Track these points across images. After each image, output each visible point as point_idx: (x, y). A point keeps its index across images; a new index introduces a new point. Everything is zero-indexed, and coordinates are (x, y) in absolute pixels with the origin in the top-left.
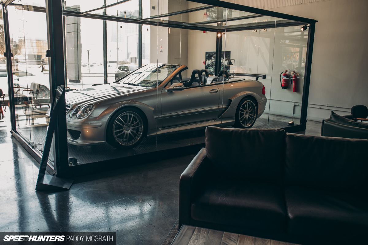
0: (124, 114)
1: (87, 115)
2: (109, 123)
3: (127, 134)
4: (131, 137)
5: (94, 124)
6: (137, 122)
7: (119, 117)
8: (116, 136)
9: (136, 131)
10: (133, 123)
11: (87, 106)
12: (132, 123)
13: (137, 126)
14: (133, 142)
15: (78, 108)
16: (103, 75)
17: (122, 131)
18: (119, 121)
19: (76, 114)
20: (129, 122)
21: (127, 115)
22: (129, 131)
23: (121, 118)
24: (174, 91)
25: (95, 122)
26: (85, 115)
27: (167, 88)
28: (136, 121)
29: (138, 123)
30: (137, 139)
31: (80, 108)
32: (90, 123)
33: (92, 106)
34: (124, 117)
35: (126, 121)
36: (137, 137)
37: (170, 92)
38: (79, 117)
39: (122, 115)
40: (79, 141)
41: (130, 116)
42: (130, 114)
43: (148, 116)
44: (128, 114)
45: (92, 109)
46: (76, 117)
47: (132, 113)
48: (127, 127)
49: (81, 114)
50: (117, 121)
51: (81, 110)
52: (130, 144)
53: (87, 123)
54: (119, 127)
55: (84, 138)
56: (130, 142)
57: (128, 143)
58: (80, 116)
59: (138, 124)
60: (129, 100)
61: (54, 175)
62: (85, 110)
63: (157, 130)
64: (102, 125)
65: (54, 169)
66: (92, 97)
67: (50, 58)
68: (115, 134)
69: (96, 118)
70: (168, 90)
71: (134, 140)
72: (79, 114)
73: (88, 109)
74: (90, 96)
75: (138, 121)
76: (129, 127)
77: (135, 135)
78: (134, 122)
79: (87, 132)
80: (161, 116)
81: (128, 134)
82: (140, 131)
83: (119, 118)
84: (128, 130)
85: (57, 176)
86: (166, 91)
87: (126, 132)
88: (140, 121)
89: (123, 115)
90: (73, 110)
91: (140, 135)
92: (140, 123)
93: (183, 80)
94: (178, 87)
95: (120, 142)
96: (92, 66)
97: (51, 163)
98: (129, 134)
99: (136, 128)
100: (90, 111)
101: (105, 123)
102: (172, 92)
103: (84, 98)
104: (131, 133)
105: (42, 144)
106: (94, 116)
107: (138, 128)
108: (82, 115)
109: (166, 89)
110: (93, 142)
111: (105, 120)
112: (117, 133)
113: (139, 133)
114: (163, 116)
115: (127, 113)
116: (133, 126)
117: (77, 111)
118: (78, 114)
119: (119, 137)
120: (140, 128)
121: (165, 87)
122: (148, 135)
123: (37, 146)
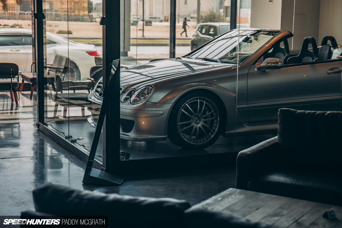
0: (194, 100)
1: (143, 100)
2: (172, 110)
3: (196, 128)
4: (201, 133)
5: (152, 112)
6: (210, 113)
7: (187, 104)
8: (181, 130)
9: (209, 125)
10: (206, 114)
11: (143, 88)
12: (204, 113)
13: (211, 117)
14: (204, 140)
15: (132, 91)
16: (168, 42)
17: (190, 124)
18: (186, 109)
19: (129, 98)
20: (200, 112)
21: (198, 102)
22: (200, 125)
23: (188, 105)
24: (267, 71)
25: (154, 109)
26: (140, 100)
27: (257, 65)
28: (210, 110)
29: (212, 113)
30: (210, 137)
31: (134, 91)
32: (147, 110)
33: (151, 87)
34: (194, 105)
35: (195, 110)
36: (210, 134)
37: (263, 71)
38: (133, 102)
39: (190, 101)
40: (132, 135)
41: (202, 104)
42: (202, 101)
43: (227, 104)
44: (199, 100)
45: (150, 92)
46: (129, 102)
47: (204, 100)
48: (196, 118)
49: (136, 98)
50: (183, 110)
51: (136, 93)
52: (201, 142)
53: (143, 111)
54: (185, 117)
55: (139, 131)
56: (200, 141)
57: (197, 141)
58: (135, 101)
59: (212, 115)
60: (202, 82)
61: (102, 170)
62: (142, 94)
63: (241, 125)
64: (163, 114)
65: (102, 164)
66: (149, 77)
67: (105, 26)
68: (179, 127)
69: (155, 104)
70: (259, 69)
71: (206, 138)
72: (133, 98)
73: (146, 92)
74: (145, 75)
75: (212, 111)
76: (200, 118)
77: (208, 131)
78: (207, 112)
79: (143, 123)
80: (246, 106)
81: (198, 129)
82: (215, 125)
83: (185, 105)
84: (198, 123)
85: (105, 171)
86: (256, 69)
87: (195, 125)
88: (215, 111)
89: (192, 101)
90: (125, 93)
91: (214, 131)
92: (215, 114)
93: (290, 54)
94: (274, 64)
95: (186, 138)
96: (149, 24)
97: (99, 159)
98: (200, 128)
99: (210, 121)
100: (148, 94)
101: (167, 112)
102: (265, 71)
103: (139, 78)
104: (201, 127)
105: (83, 139)
106: (153, 101)
107: (212, 121)
108: (136, 100)
109: (255, 67)
110: (150, 136)
111: (168, 107)
112: (182, 126)
113: (214, 128)
114: (250, 105)
115: (197, 99)
116: (205, 118)
117: (130, 94)
118: (131, 99)
119: (185, 132)
120: (215, 121)
121: (254, 63)
122: (226, 133)
123: (77, 141)
